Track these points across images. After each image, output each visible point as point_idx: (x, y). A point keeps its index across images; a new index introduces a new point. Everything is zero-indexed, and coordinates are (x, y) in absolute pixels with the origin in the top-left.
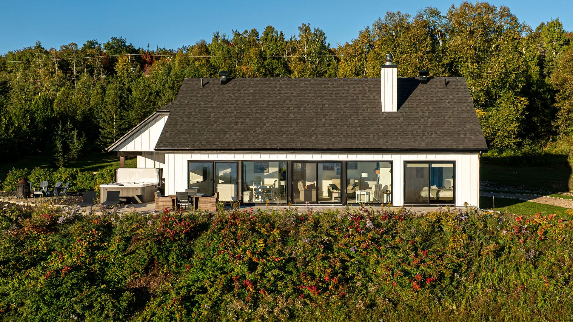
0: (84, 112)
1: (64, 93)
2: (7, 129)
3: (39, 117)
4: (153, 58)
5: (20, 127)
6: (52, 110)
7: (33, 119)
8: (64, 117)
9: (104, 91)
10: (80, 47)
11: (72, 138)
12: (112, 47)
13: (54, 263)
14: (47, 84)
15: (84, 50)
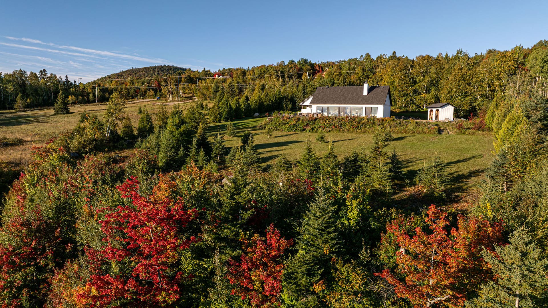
0: (291, 96)
1: (285, 89)
2: (269, 101)
3: (277, 97)
4: (321, 68)
5: (272, 101)
6: (281, 95)
7: (276, 98)
8: (285, 97)
9: (298, 86)
10: (286, 63)
11: (288, 104)
12: (301, 63)
13: (290, 124)
14: (277, 85)
15: (288, 66)
